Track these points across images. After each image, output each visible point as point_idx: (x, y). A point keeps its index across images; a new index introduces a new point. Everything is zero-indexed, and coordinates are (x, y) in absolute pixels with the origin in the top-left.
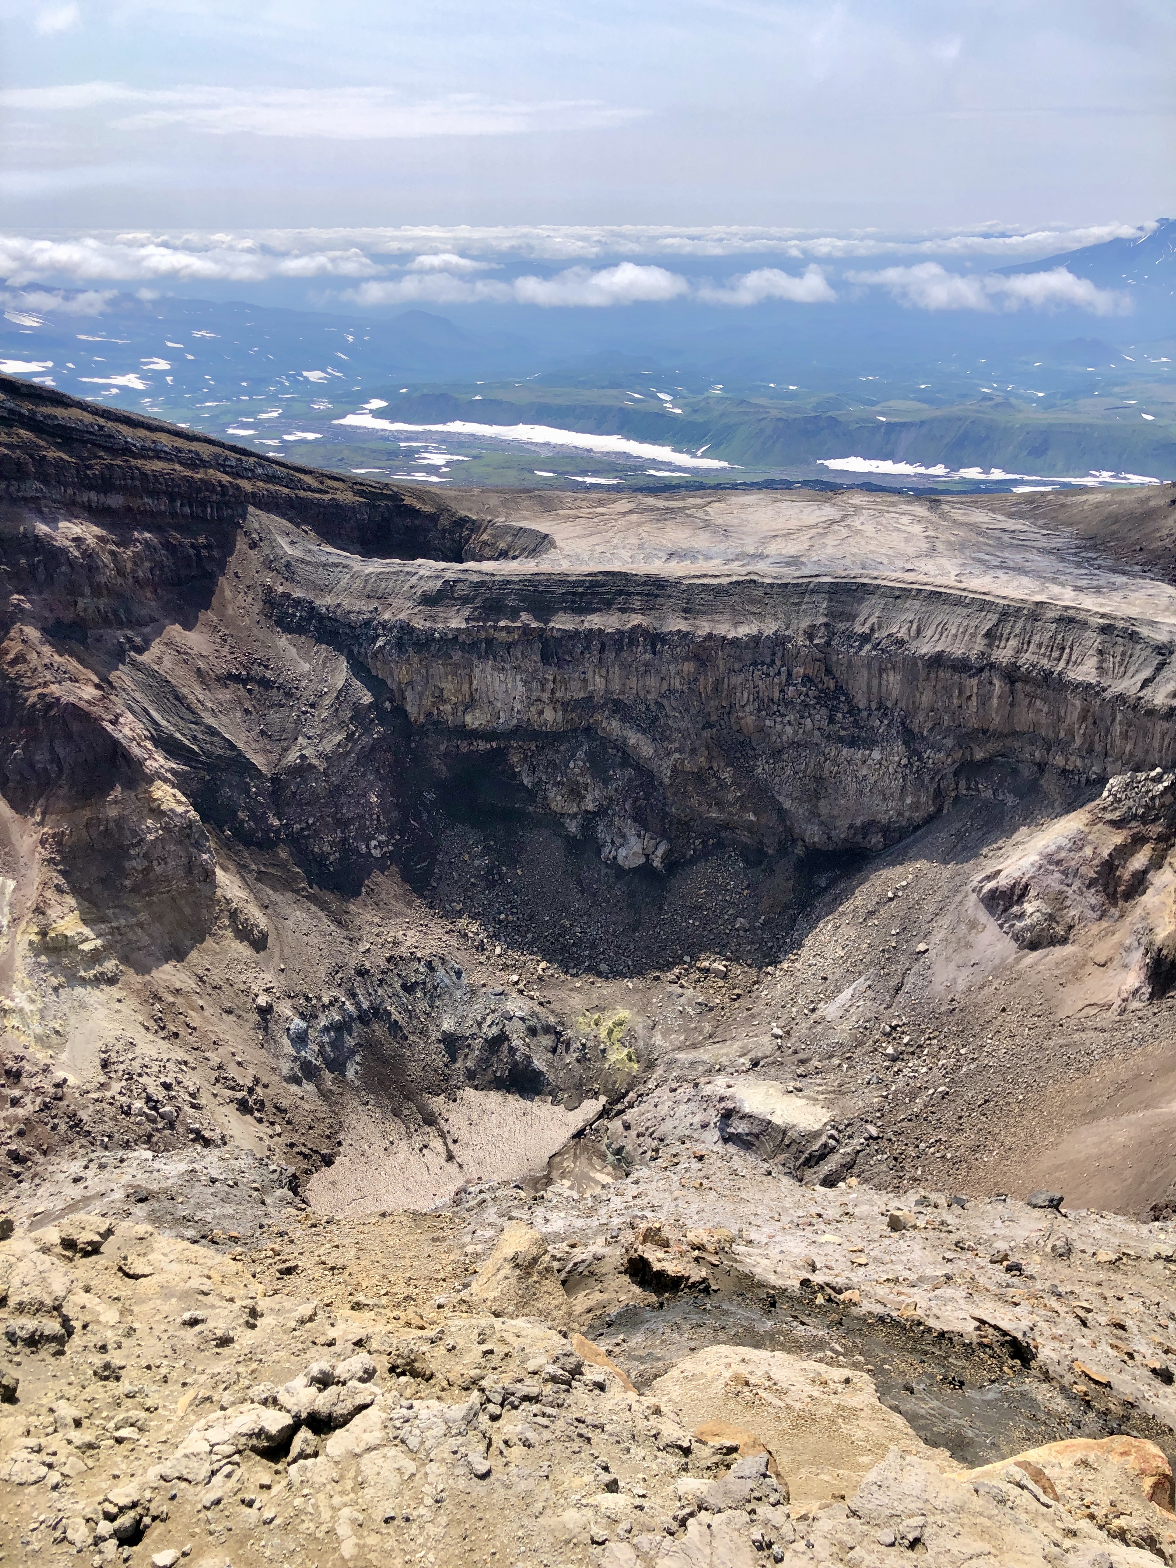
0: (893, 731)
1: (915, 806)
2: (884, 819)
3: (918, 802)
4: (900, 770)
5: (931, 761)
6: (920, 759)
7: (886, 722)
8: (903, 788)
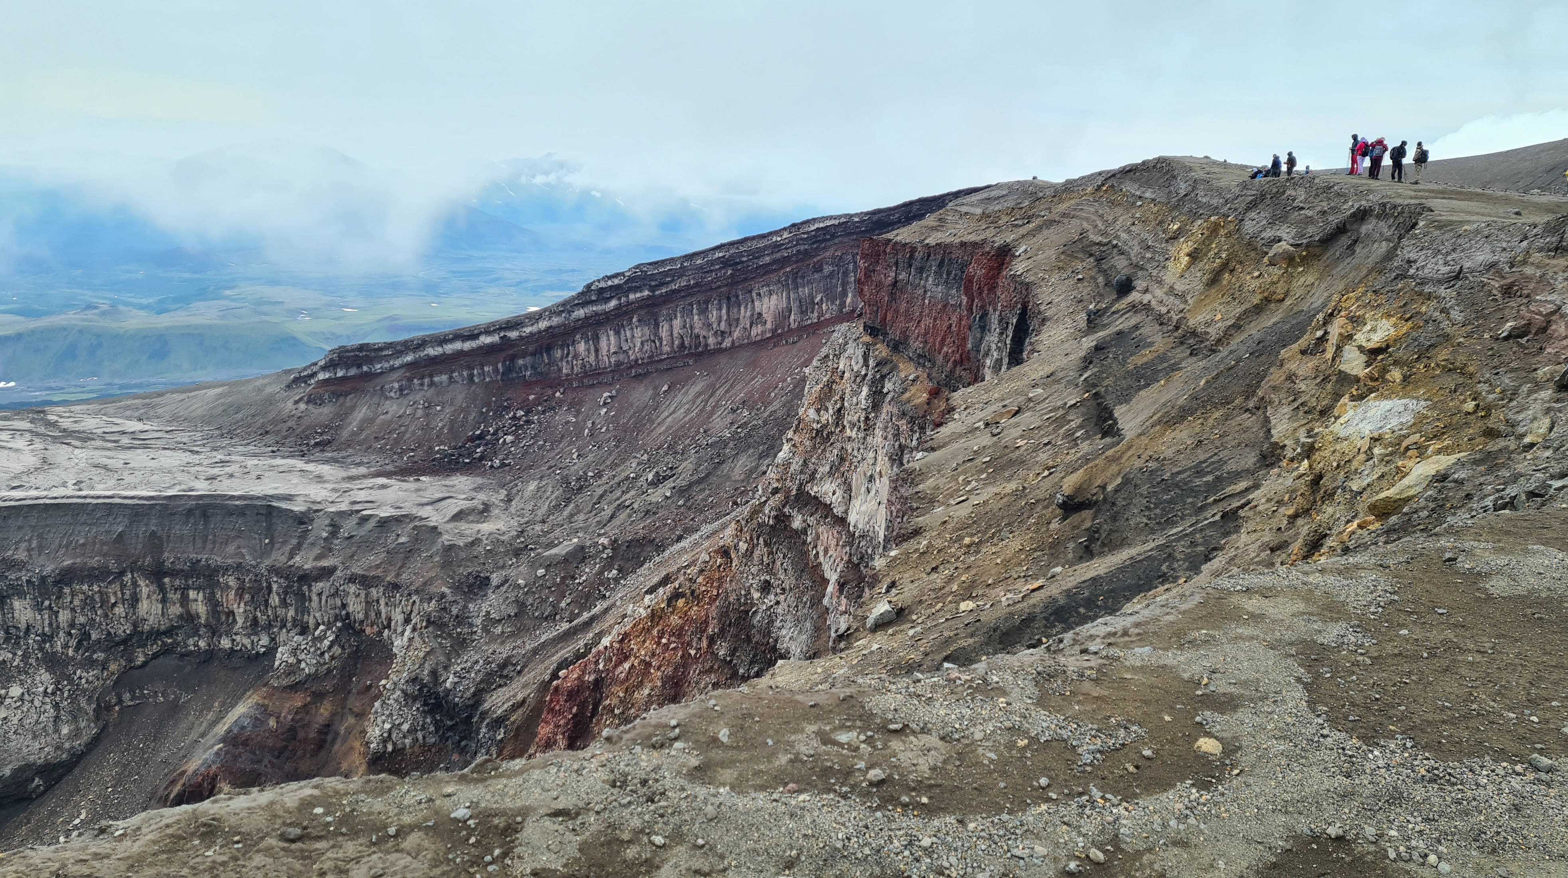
0: (32, 661)
1: (76, 734)
2: (38, 759)
3: (78, 729)
4: (48, 700)
5: (84, 681)
6: (71, 682)
7: (20, 653)
8: (57, 718)
